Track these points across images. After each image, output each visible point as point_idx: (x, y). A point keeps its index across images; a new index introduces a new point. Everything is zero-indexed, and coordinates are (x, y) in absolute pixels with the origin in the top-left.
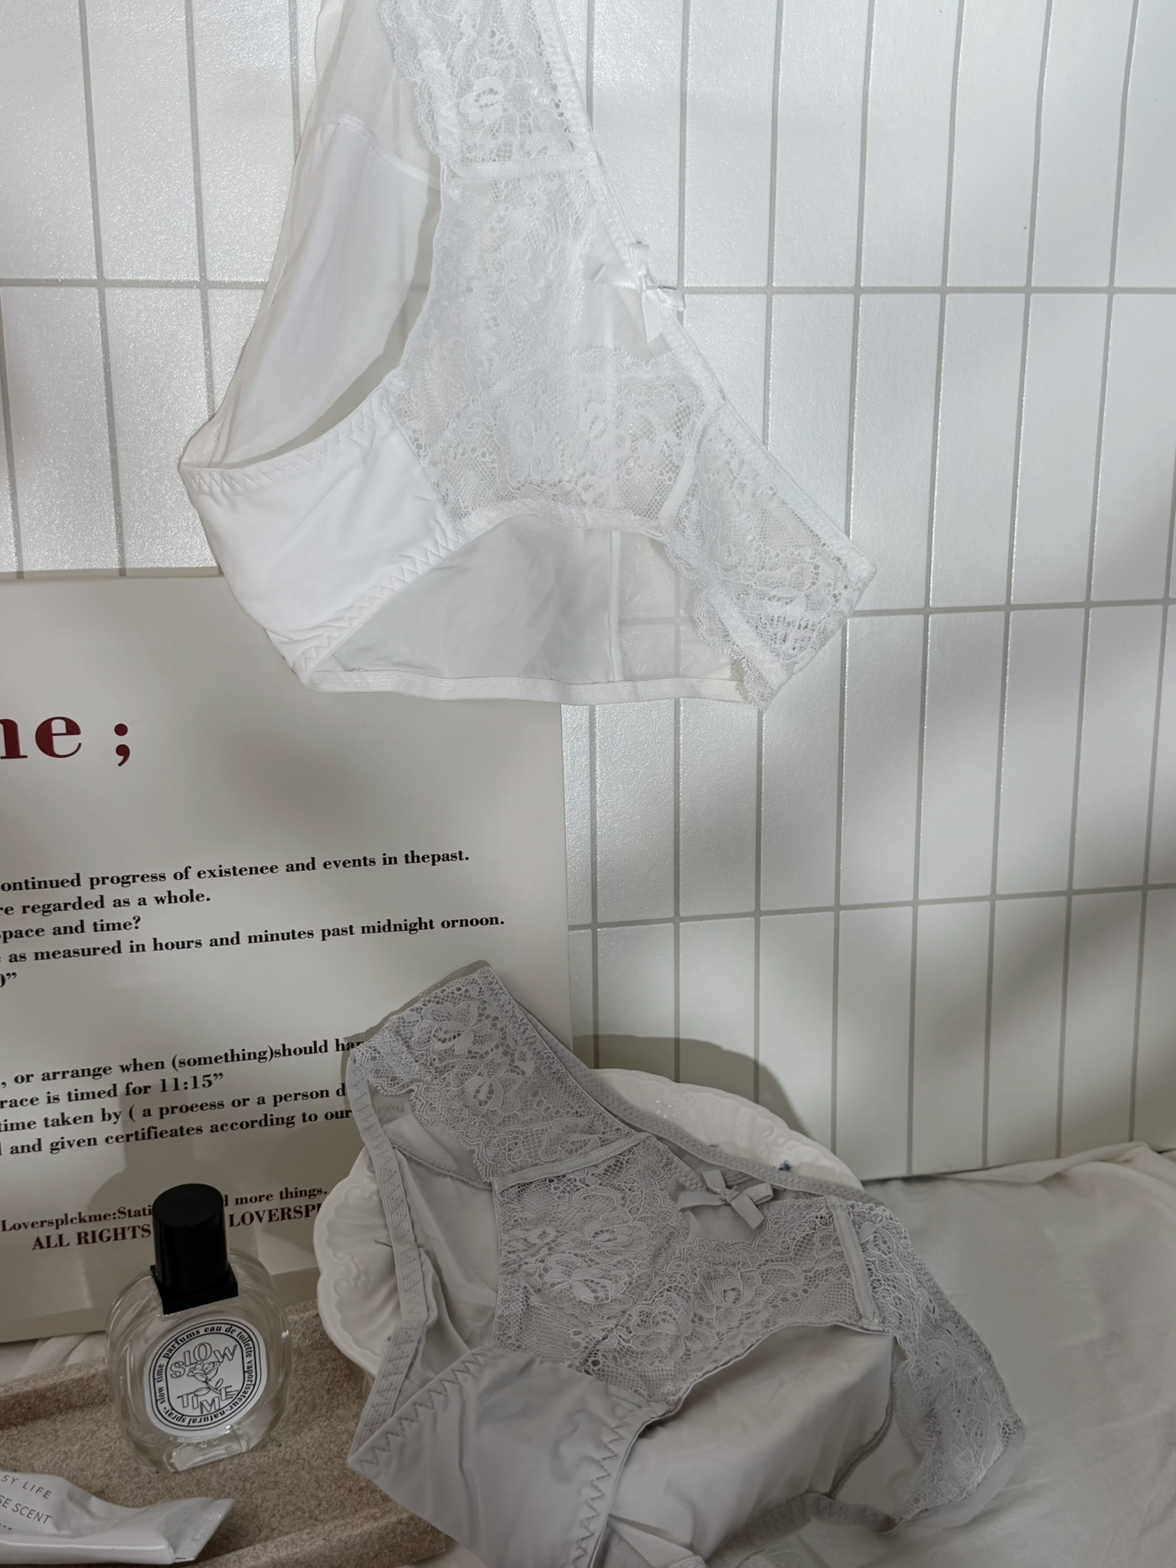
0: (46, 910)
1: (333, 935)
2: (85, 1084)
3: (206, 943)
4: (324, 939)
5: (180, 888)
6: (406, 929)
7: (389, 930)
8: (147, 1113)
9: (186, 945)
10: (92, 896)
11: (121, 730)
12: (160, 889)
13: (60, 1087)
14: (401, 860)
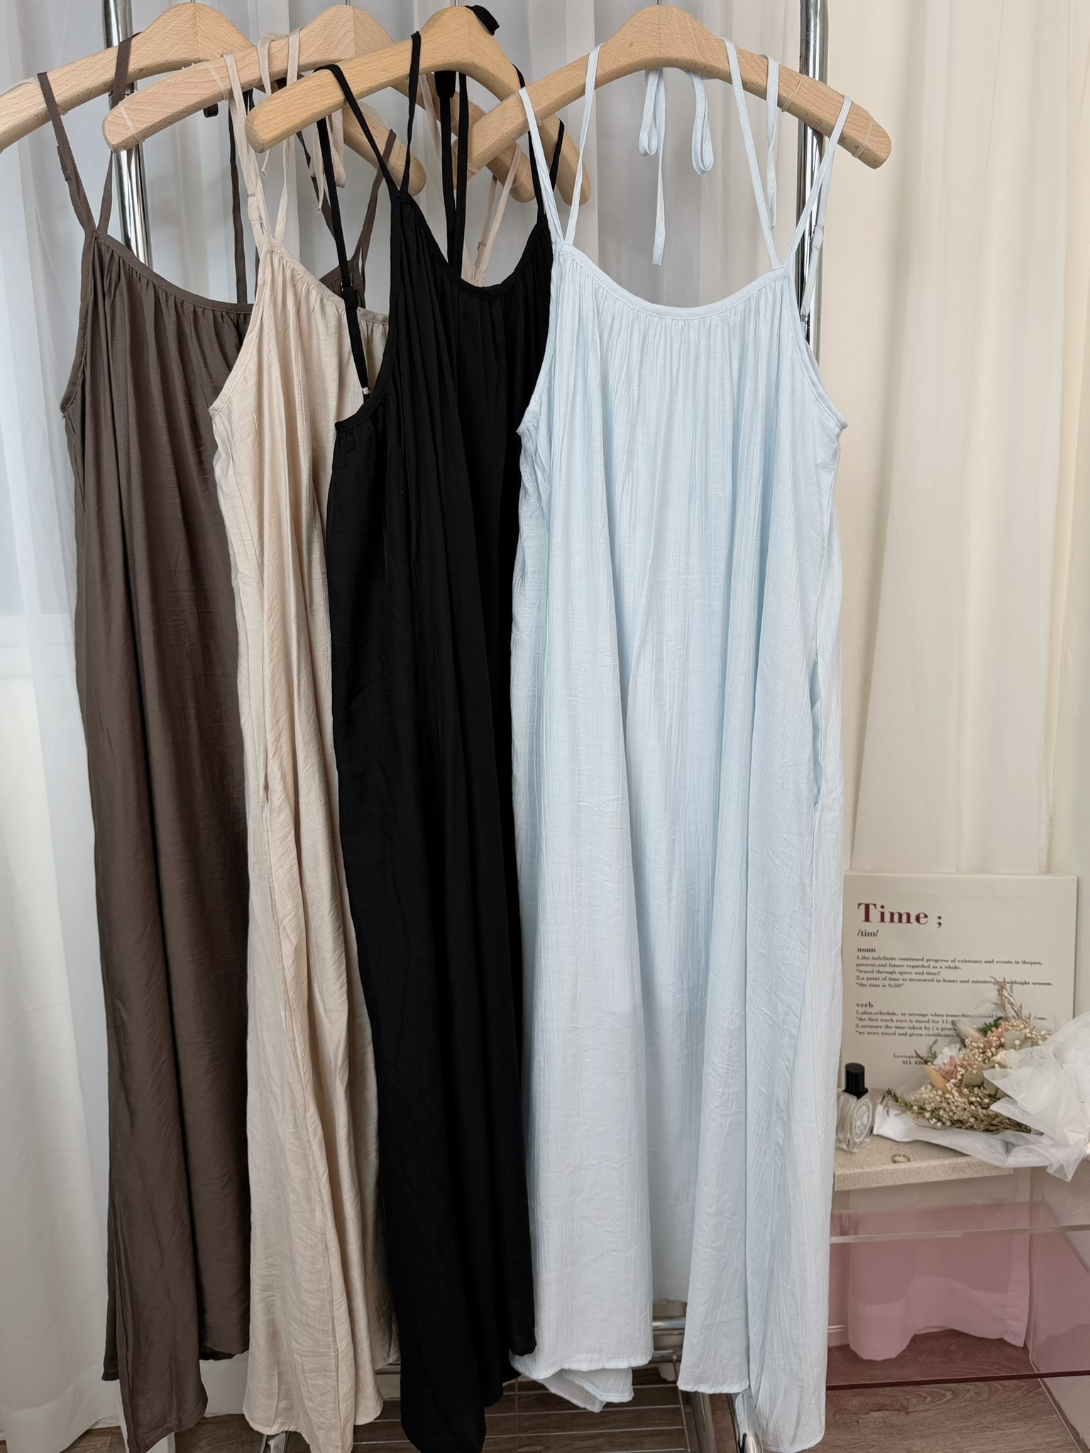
0: (913, 967)
2: (921, 1018)
3: (959, 981)
5: (953, 965)
8: (938, 1029)
9: (953, 981)
10: (926, 964)
11: (940, 918)
12: (947, 964)
13: (913, 1018)
14: (1021, 962)
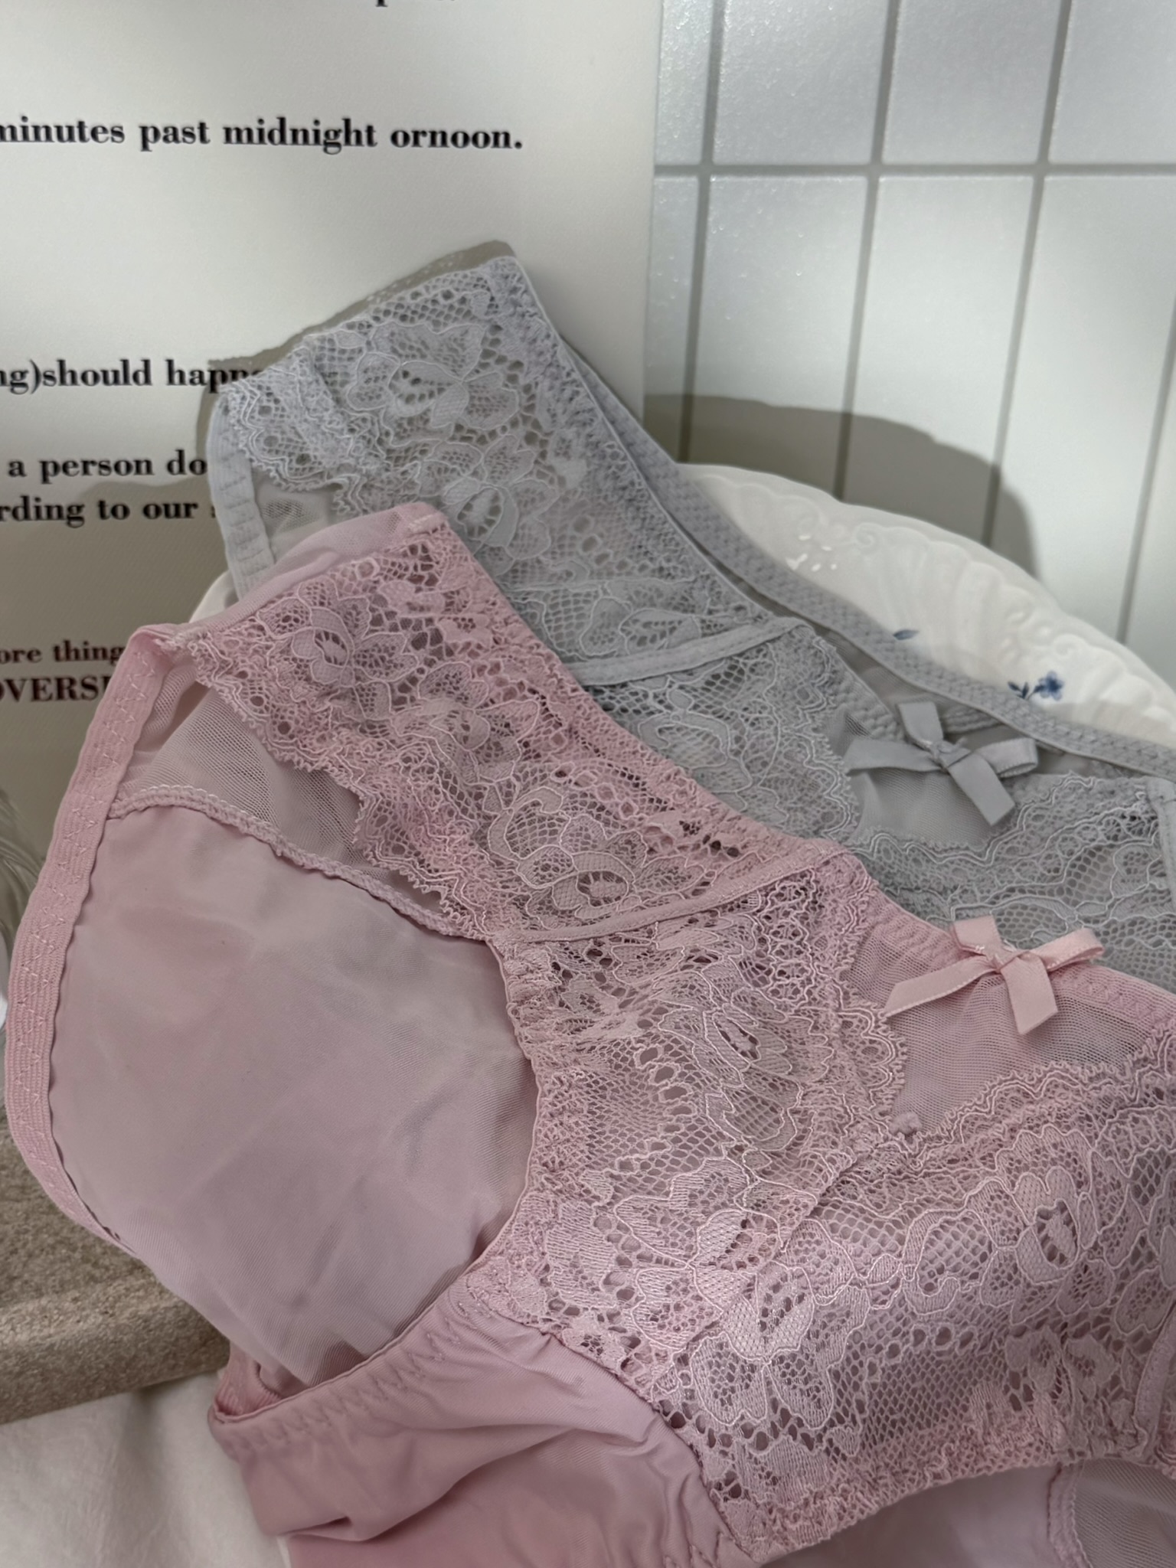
1: (166, 139)
4: (145, 147)
6: (317, 141)
7: (283, 140)
